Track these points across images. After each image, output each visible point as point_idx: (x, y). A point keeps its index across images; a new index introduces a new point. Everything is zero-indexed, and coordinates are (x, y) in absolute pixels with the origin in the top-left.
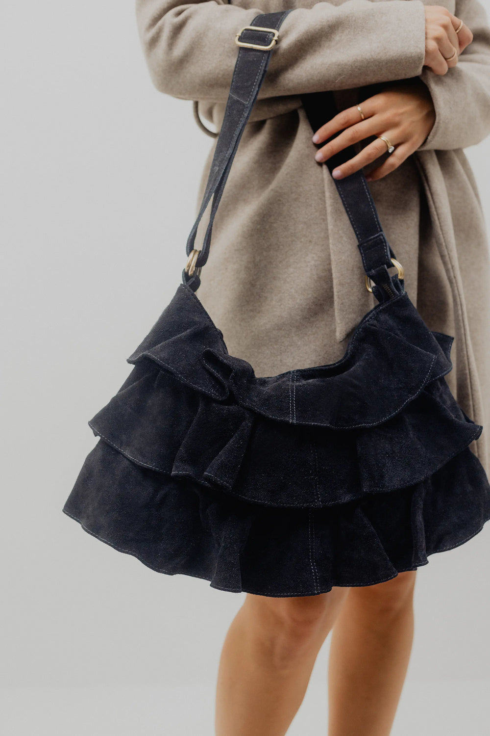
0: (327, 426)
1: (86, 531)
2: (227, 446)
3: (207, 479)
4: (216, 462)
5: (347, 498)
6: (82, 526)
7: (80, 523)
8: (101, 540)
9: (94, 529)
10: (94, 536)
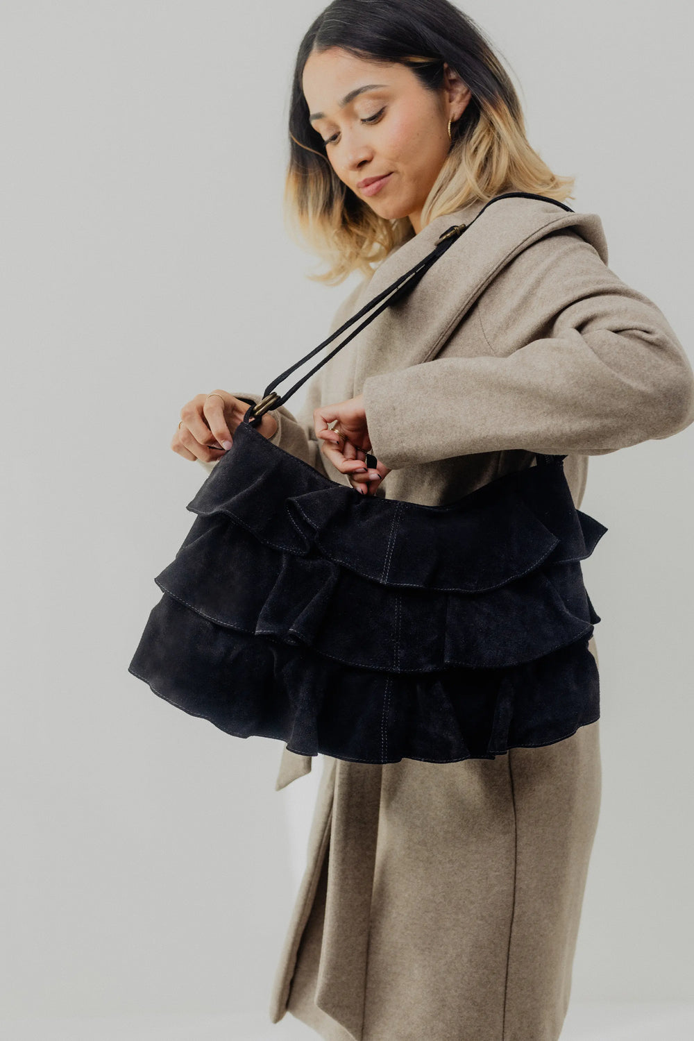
0: (419, 588)
1: (156, 693)
2: (313, 600)
3: (293, 636)
4: (301, 617)
5: (429, 668)
6: (151, 688)
7: (148, 683)
8: (172, 704)
9: (163, 692)
10: (165, 699)
